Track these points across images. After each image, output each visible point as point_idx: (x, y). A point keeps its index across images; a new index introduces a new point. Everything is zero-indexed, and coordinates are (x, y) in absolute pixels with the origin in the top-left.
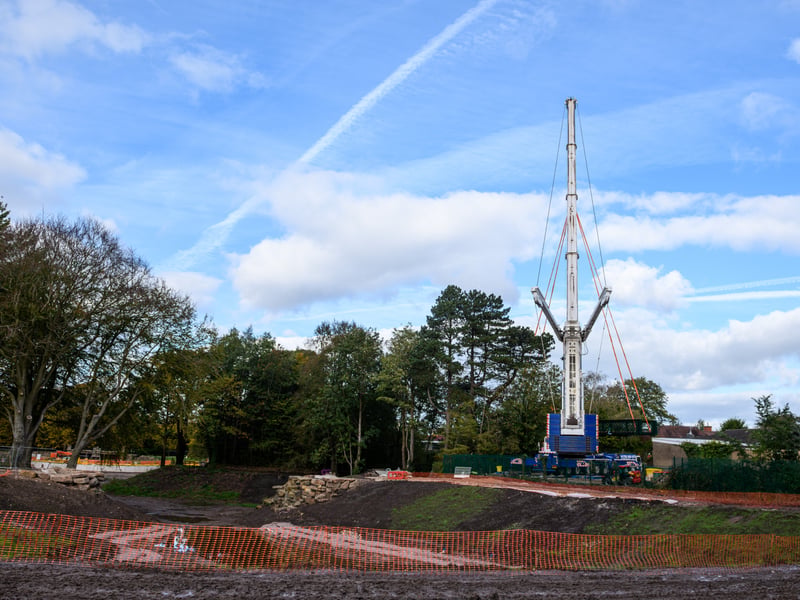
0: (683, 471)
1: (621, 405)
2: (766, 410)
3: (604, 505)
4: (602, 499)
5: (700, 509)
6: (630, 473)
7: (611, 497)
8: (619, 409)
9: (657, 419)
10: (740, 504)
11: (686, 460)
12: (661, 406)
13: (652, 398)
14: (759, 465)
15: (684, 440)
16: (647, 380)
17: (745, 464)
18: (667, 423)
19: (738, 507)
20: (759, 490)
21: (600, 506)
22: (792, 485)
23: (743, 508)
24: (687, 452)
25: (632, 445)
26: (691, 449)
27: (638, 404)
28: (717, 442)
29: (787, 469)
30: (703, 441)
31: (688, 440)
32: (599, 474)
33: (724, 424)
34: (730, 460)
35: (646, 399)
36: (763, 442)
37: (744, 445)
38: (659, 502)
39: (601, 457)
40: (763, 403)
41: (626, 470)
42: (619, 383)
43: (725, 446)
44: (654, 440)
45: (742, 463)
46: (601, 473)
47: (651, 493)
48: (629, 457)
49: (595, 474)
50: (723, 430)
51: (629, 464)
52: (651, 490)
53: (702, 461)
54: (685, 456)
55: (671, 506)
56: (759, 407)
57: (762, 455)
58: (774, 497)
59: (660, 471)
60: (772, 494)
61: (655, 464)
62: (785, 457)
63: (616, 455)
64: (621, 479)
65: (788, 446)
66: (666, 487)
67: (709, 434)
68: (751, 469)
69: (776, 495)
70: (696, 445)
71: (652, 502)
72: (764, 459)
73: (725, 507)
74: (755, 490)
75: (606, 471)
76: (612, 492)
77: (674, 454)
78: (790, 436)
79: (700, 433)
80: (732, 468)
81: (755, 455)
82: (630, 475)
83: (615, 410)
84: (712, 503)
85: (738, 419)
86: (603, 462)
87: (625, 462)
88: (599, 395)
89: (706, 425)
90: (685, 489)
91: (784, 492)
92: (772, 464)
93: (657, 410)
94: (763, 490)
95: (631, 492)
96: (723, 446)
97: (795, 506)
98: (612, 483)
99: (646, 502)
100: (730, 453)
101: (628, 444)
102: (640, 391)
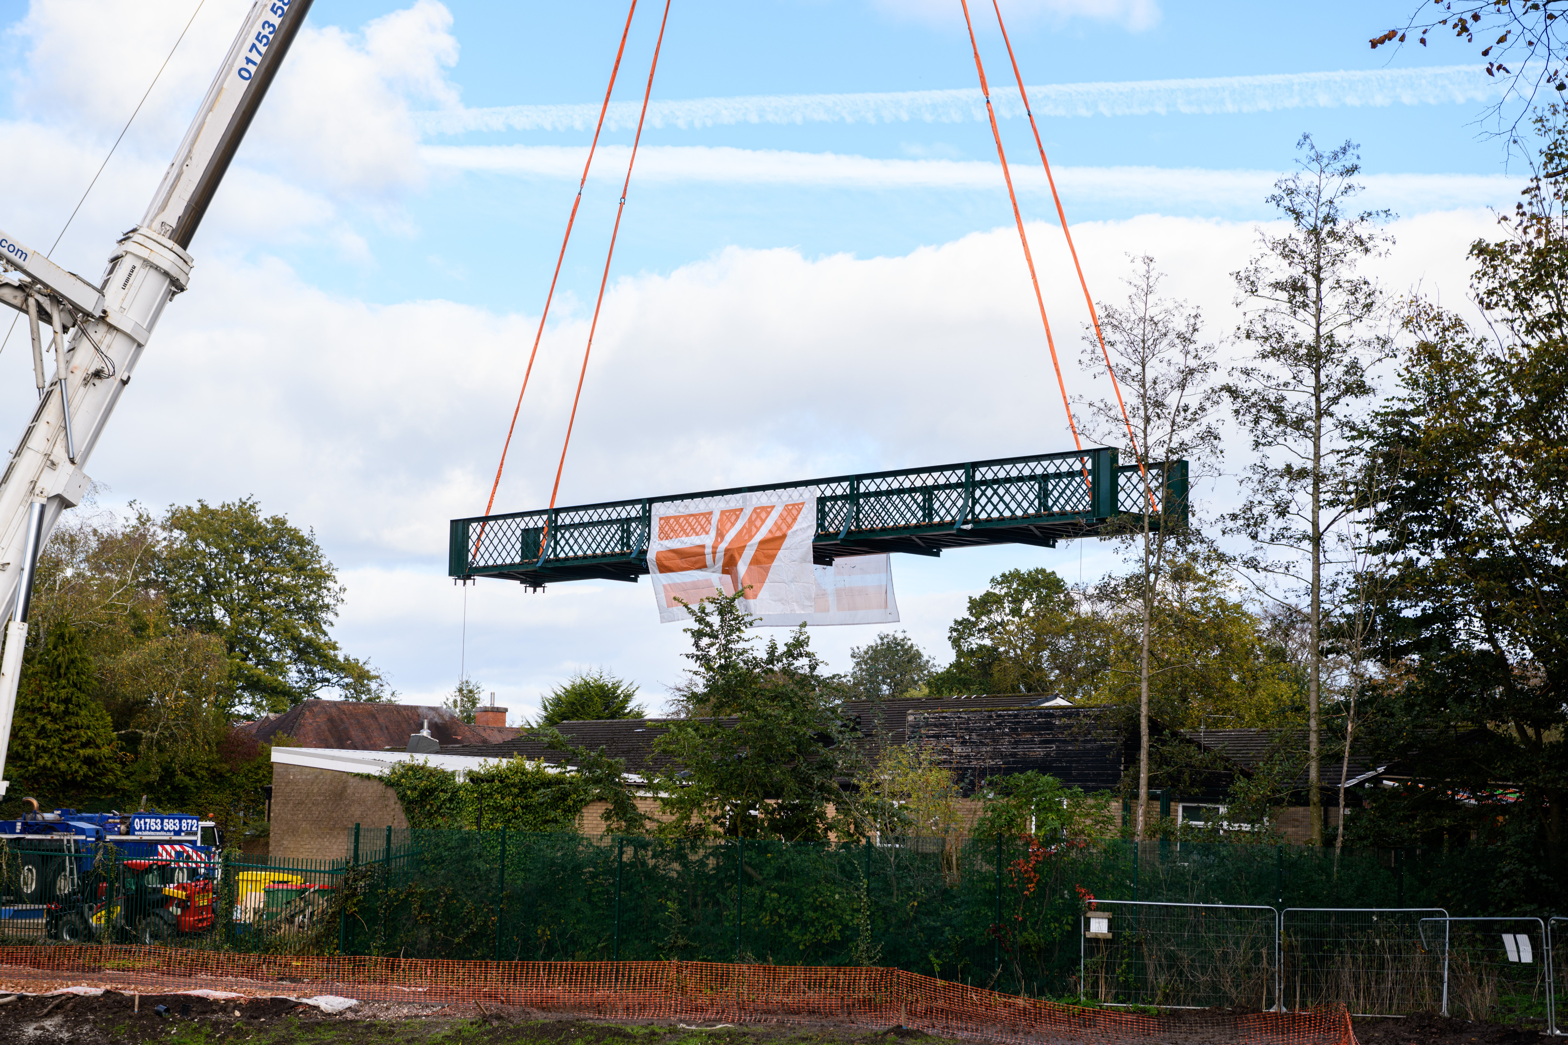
0: (387, 879)
1: (151, 617)
2: (726, 648)
3: (48, 1024)
4: (41, 1001)
5: (447, 1031)
6: (170, 890)
7: (82, 989)
8: (140, 629)
9: (293, 676)
10: (599, 1008)
11: (402, 839)
12: (314, 623)
13: (279, 590)
14: (680, 856)
15: (404, 757)
16: (263, 515)
17: (629, 853)
18: (331, 694)
19: (590, 1018)
20: (671, 950)
21: (31, 1030)
22: (794, 935)
23: (610, 1021)
24: (409, 806)
25: (181, 778)
26: (427, 794)
27: (219, 613)
28: (529, 766)
29: (781, 873)
30: (475, 764)
31: (420, 759)
32: (35, 898)
33: (558, 701)
34: (575, 838)
35: (253, 591)
36: (704, 769)
37: (634, 778)
38: (281, 1007)
39: (49, 827)
40: (715, 620)
41: (152, 881)
42: (143, 520)
43: (558, 781)
44: (279, 755)
45: (621, 843)
46: (45, 893)
47: (250, 972)
48: (171, 824)
49: (20, 898)
50: (550, 720)
51: (165, 853)
52: (253, 958)
53: (466, 841)
54: (399, 821)
55: (332, 1021)
56: (698, 635)
57: (695, 819)
58: (724, 979)
59: (296, 880)
60: (720, 966)
61: (275, 852)
62: (775, 827)
63: (113, 816)
64: (129, 917)
65: (792, 784)
66: (318, 945)
67: (496, 738)
68: (650, 875)
69: (735, 969)
70: (445, 778)
71: (255, 1008)
72: (699, 832)
73: (540, 1017)
74: (655, 953)
75: (64, 886)
76: (90, 971)
77: (356, 812)
78: (802, 746)
79: (464, 733)
80: (577, 868)
81: (669, 818)
82: (169, 900)
83: (126, 632)
84: (494, 1006)
85: (608, 680)
86: (58, 846)
87: (150, 847)
88: (57, 565)
89: (484, 701)
90: (391, 952)
91: (761, 957)
92: (727, 853)
93: (296, 639)
94: (687, 953)
95: (169, 969)
96: (549, 783)
97: (797, 1012)
98: (89, 935)
99: (227, 1006)
100: (575, 809)
101: (168, 773)
102: (232, 558)
